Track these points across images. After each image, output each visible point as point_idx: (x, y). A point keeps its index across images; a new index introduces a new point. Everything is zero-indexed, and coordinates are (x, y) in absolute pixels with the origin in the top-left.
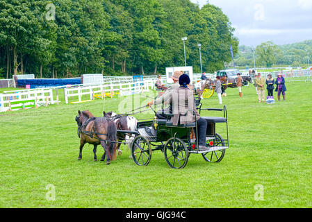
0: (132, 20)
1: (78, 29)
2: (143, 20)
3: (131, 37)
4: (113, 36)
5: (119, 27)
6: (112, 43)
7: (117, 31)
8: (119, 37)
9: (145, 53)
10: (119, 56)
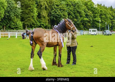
0: (93, 15)
1: (75, 16)
2: (96, 15)
3: (92, 20)
4: (86, 19)
5: (88, 17)
6: (85, 21)
7: (87, 18)
8: (88, 19)
9: (96, 24)
10: (87, 25)
